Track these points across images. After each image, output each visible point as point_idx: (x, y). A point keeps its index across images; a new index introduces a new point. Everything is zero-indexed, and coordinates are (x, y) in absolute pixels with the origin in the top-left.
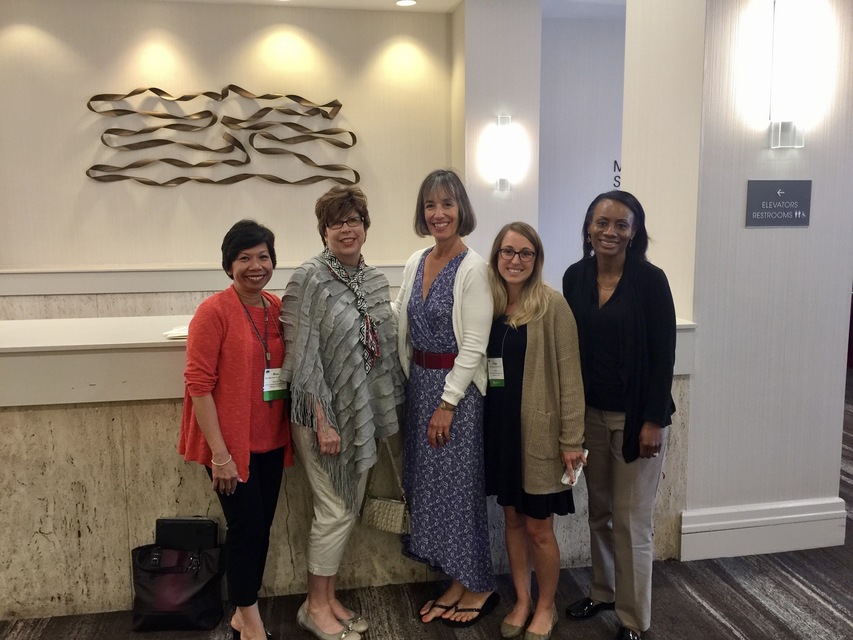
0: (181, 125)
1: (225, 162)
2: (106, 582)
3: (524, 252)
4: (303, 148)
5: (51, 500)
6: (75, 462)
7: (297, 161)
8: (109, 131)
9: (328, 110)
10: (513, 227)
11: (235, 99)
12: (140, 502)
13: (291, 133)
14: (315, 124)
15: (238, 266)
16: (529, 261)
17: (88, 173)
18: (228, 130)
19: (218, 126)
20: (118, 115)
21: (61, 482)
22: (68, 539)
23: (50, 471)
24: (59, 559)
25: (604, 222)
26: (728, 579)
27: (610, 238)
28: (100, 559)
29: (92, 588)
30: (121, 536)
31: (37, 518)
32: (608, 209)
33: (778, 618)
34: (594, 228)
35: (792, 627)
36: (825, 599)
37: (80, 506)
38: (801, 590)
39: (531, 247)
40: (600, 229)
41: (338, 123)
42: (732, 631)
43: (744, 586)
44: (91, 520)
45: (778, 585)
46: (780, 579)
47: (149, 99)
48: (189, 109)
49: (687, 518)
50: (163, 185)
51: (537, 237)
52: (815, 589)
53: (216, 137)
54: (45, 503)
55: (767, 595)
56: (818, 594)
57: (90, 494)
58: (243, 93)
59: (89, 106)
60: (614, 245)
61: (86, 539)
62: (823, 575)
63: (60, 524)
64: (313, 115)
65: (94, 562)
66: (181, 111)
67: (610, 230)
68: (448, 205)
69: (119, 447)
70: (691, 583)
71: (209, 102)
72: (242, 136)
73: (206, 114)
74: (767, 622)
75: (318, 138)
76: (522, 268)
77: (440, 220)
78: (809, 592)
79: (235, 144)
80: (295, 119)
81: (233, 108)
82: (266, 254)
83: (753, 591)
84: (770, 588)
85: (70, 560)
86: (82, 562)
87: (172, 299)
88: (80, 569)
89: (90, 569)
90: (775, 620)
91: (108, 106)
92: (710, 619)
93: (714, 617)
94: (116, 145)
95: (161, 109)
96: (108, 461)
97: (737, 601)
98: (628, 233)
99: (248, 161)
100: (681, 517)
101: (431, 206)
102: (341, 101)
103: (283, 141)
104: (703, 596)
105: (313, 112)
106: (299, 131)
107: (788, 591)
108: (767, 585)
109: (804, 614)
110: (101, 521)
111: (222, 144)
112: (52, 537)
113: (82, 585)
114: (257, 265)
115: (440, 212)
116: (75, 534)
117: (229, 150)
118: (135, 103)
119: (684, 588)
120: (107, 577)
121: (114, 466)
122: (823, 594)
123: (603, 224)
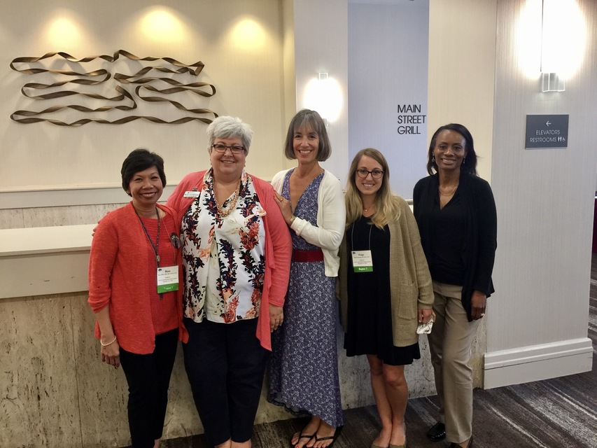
0: (83, 80)
1: (118, 108)
2: (61, 433)
3: (375, 171)
4: (176, 97)
5: (15, 372)
6: (34, 341)
7: (172, 106)
8: (28, 85)
9: (194, 69)
10: (366, 152)
11: (124, 60)
12: (86, 370)
13: (167, 86)
14: (185, 79)
15: (134, 186)
16: (379, 177)
17: (12, 117)
18: (119, 84)
19: (111, 81)
20: (35, 73)
21: (23, 358)
22: (30, 402)
23: (13, 350)
24: (23, 418)
25: (444, 146)
26: (519, 401)
27: (449, 156)
28: (56, 416)
29: (50, 439)
30: (73, 397)
31: (4, 387)
32: (448, 136)
33: (561, 428)
34: (437, 151)
35: (572, 433)
36: (589, 412)
37: (39, 376)
38: (571, 405)
39: (380, 167)
40: (442, 151)
41: (201, 79)
42: (532, 440)
43: (532, 405)
44: (47, 386)
45: (555, 403)
46: (555, 399)
47: (58, 61)
48: (89, 68)
49: (487, 358)
50: (71, 125)
51: (384, 159)
52: (580, 404)
53: (110, 89)
54: (10, 375)
55: (549, 411)
56: (583, 408)
57: (46, 365)
58: (130, 56)
59: (12, 66)
60: (452, 162)
61: (45, 402)
62: (583, 394)
63: (22, 391)
64: (183, 72)
65: (51, 419)
66: (83, 70)
67: (448, 152)
68: (312, 137)
69: (69, 328)
70: (495, 406)
71: (104, 63)
72: (131, 88)
73: (102, 72)
74: (554, 431)
75: (187, 89)
76: (373, 182)
77: (305, 148)
78: (577, 407)
79: (125, 94)
80: (170, 76)
81: (123, 67)
82: (157, 175)
83: (540, 409)
84: (550, 406)
85: (32, 418)
86: (42, 420)
87: (82, 212)
88: (40, 425)
89: (48, 424)
90: (559, 429)
91: (26, 66)
92: (515, 431)
93: (517, 430)
94: (33, 95)
95: (68, 68)
96: (60, 340)
97: (530, 417)
98: (462, 153)
99: (135, 106)
100: (484, 358)
101: (299, 136)
102: (203, 62)
103: (161, 92)
104: (505, 414)
105: (183, 70)
106: (173, 84)
107: (564, 408)
108: (548, 403)
109: (578, 424)
110: (56, 386)
111: (115, 94)
112: (17, 401)
113: (42, 437)
114: (149, 184)
115: (305, 142)
116: (37, 398)
117: (121, 98)
118: (47, 64)
119: (492, 410)
120: (61, 429)
121: (65, 343)
122: (587, 408)
123: (443, 147)
